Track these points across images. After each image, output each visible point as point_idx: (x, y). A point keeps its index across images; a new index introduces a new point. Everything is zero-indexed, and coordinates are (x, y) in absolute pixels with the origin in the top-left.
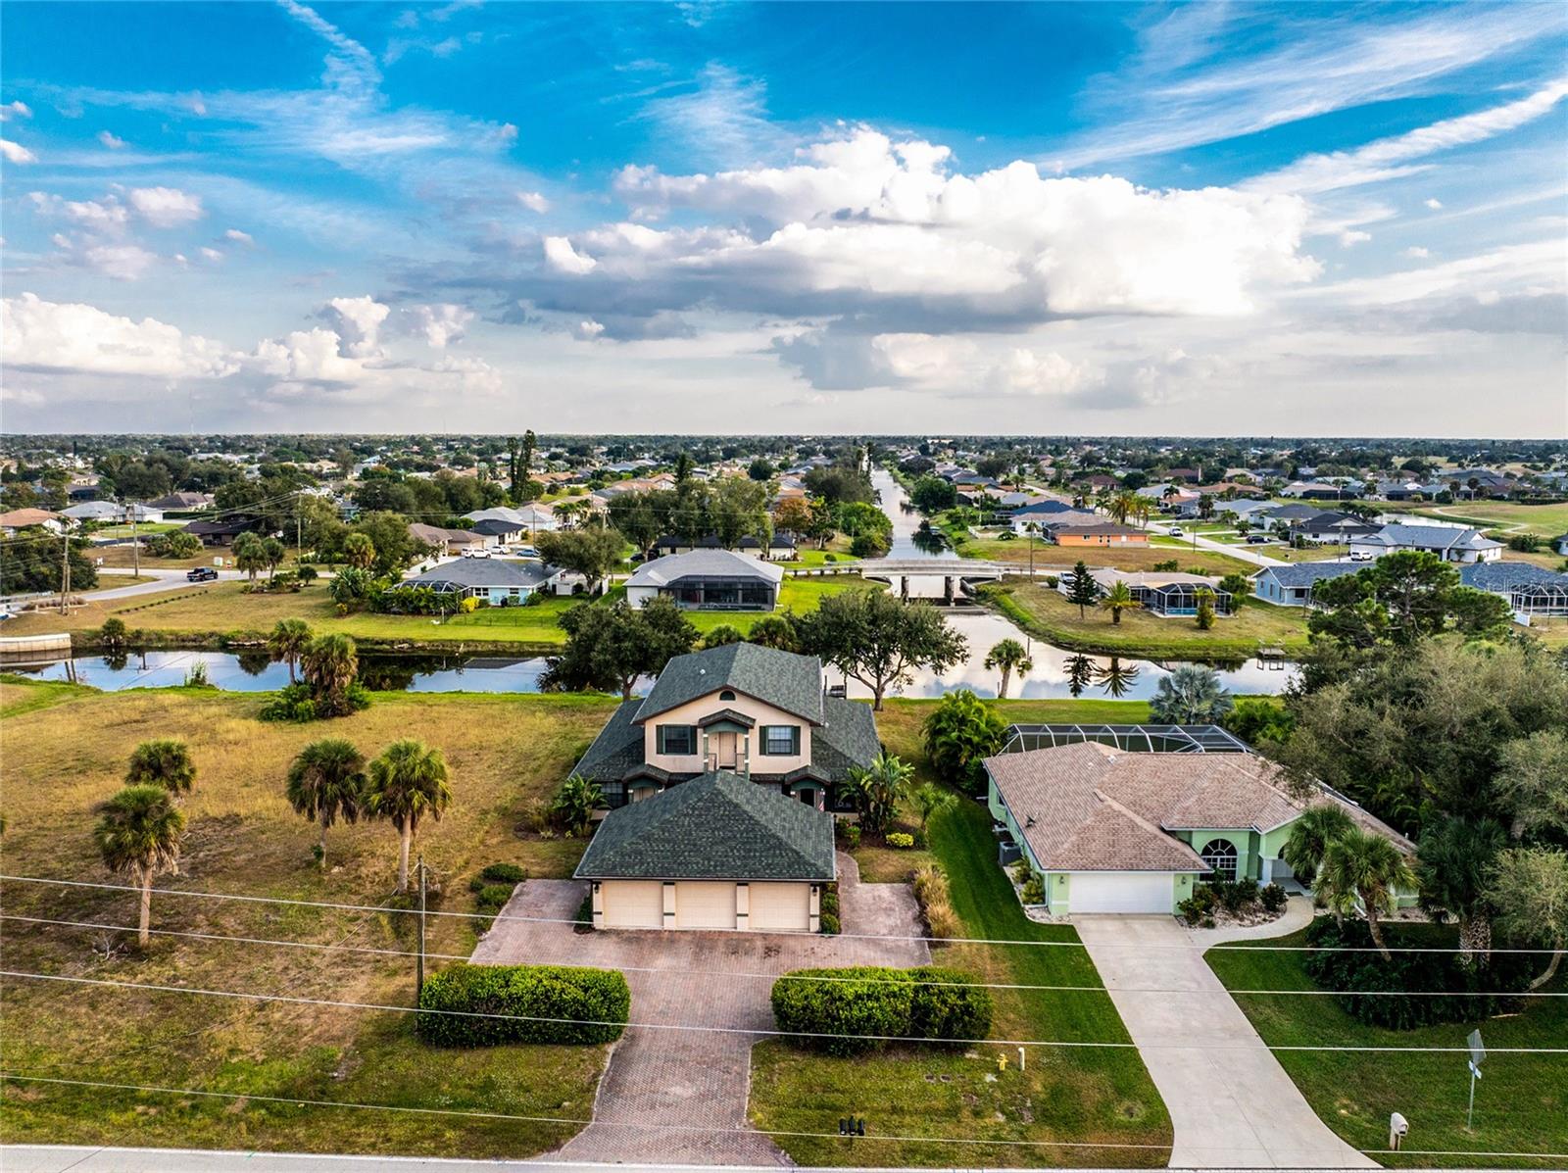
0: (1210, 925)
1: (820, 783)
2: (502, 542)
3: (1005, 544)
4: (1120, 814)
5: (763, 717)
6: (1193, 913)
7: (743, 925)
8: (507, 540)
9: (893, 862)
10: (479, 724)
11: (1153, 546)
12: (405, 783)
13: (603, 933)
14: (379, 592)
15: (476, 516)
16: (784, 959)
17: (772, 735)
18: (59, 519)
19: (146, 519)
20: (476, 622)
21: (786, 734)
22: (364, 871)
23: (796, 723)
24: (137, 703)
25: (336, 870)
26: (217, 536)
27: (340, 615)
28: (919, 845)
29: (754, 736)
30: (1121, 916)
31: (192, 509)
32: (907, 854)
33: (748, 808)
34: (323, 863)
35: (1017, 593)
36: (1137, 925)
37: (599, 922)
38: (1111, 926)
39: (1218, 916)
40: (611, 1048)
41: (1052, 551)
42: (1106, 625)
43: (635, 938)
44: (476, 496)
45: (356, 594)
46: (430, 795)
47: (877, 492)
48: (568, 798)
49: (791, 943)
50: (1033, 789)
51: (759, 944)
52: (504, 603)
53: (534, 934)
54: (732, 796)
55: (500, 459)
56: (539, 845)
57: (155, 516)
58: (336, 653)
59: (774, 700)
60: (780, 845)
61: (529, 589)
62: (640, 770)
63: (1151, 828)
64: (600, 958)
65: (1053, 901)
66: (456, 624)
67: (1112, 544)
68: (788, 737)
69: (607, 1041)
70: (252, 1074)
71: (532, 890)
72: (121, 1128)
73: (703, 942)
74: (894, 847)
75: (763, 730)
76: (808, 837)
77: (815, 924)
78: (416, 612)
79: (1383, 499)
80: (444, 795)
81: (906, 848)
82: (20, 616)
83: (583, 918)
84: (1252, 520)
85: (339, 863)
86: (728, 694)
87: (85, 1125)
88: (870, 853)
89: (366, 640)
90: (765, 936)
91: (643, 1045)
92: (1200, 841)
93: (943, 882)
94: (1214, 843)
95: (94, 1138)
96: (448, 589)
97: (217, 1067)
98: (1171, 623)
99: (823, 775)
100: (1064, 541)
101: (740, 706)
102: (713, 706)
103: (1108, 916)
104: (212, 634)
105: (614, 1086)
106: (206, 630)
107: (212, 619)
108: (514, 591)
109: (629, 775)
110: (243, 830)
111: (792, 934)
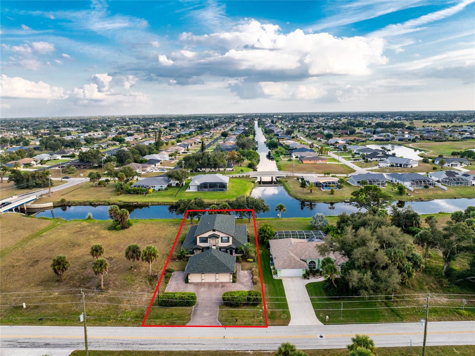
0: (308, 279)
1: (234, 249)
2: (155, 166)
3: (289, 163)
4: (292, 257)
5: (222, 235)
6: (305, 276)
7: (218, 281)
8: (157, 165)
9: (248, 265)
10: (158, 230)
11: (328, 163)
12: (150, 254)
13: (190, 283)
14: (128, 189)
15: (147, 157)
16: (225, 288)
17: (223, 238)
18: (35, 161)
19: (57, 158)
20: (153, 196)
21: (226, 238)
22: (141, 271)
23: (228, 236)
24: (78, 225)
25: (135, 270)
26: (79, 166)
27: (118, 195)
28: (254, 261)
29: (220, 239)
30: (292, 277)
31: (68, 155)
32: (252, 264)
33: (218, 257)
34: (133, 269)
35: (289, 182)
36: (294, 279)
37: (189, 281)
38: (289, 279)
39: (310, 278)
40: (194, 307)
41: (301, 165)
42: (308, 193)
43: (196, 284)
44: (147, 150)
45: (122, 189)
46: (155, 256)
47: (257, 142)
48: (182, 253)
49: (227, 284)
50: (277, 249)
51: (221, 285)
52: (159, 190)
53: (177, 284)
54: (215, 255)
55: (150, 128)
56: (176, 263)
57: (59, 157)
58: (125, 214)
59: (224, 231)
60: (225, 265)
61: (165, 186)
62: (196, 247)
63: (298, 259)
64: (190, 289)
65: (278, 274)
66: (148, 197)
67: (317, 163)
68: (227, 239)
69: (193, 305)
70: (130, 313)
71: (175, 274)
72: (110, 324)
73: (210, 285)
74: (249, 262)
75: (222, 238)
76: (230, 263)
77: (231, 281)
78: (137, 193)
79: (397, 141)
80: (158, 256)
81: (251, 262)
82: (39, 198)
83: (186, 281)
84: (357, 152)
85: (136, 269)
86: (214, 230)
87: (104, 323)
88: (244, 263)
89: (126, 202)
90: (222, 283)
91: (199, 306)
92: (308, 262)
93: (257, 271)
94: (311, 262)
95: (106, 325)
96: (145, 187)
97: (124, 312)
98: (325, 192)
99: (234, 247)
100: (304, 162)
101: (216, 233)
102: (211, 233)
103: (289, 277)
104: (87, 201)
105: (194, 314)
106: (86, 200)
107: (86, 197)
108: (161, 187)
109: (194, 248)
110: (113, 261)
111: (227, 283)
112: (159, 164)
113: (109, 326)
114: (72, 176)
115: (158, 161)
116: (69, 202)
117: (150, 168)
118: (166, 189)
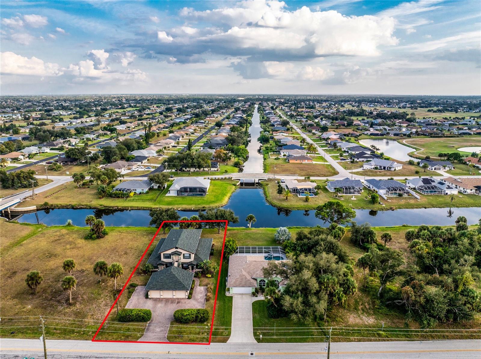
0: (257, 296)
1: (195, 265)
4: (244, 275)
5: (183, 252)
6: (254, 294)
7: (175, 297)
9: (206, 281)
11: (314, 162)
13: (150, 299)
14: (109, 192)
16: (180, 304)
17: (185, 255)
18: (22, 155)
19: (45, 151)
20: (133, 200)
22: (108, 284)
23: (190, 253)
24: (57, 233)
25: (103, 284)
26: (66, 162)
27: (100, 198)
28: (212, 277)
29: (182, 256)
30: (242, 294)
31: (57, 147)
32: (210, 279)
34: (101, 283)
35: (269, 185)
36: (244, 296)
37: (149, 297)
38: (239, 296)
40: (148, 322)
41: (287, 166)
42: (284, 200)
43: (156, 300)
44: (135, 145)
45: (104, 192)
48: (147, 268)
49: (182, 301)
50: (234, 266)
51: (177, 301)
52: (140, 193)
53: (138, 299)
56: (141, 277)
58: (100, 224)
59: (186, 249)
60: (181, 283)
61: (146, 190)
62: (160, 262)
63: (249, 278)
64: (148, 305)
65: (230, 291)
67: (303, 162)
68: (189, 256)
70: (92, 328)
71: (139, 288)
72: (73, 337)
73: (167, 300)
74: (207, 277)
77: (187, 297)
78: (118, 197)
79: (392, 136)
80: (122, 273)
81: (210, 278)
83: (147, 296)
84: (346, 150)
86: (177, 248)
88: (202, 279)
89: (107, 206)
90: (178, 299)
91: (153, 321)
92: (259, 280)
93: (212, 287)
94: (261, 280)
96: (126, 191)
99: (195, 263)
101: (179, 250)
102: (174, 250)
103: (240, 294)
104: (70, 205)
105: (148, 329)
106: (68, 204)
107: (69, 200)
108: (143, 190)
109: (158, 263)
111: (183, 299)
112: (147, 160)
113: (72, 339)
114: (58, 173)
115: (145, 158)
116: (52, 205)
117: (136, 167)
118: (147, 193)
